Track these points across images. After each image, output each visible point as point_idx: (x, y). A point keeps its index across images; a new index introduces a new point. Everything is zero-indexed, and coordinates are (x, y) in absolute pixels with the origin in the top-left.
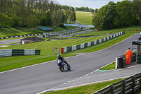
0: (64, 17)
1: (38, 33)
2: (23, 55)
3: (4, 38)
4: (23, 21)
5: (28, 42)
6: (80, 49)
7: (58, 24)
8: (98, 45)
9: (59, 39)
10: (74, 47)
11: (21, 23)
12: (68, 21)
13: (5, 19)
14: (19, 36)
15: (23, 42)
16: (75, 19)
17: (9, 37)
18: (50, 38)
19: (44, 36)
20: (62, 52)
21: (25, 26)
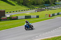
1: (43, 7)
3: (29, 10)
5: (38, 11)
14: (35, 9)
15: (36, 11)
17: (31, 9)
21: (38, 4)
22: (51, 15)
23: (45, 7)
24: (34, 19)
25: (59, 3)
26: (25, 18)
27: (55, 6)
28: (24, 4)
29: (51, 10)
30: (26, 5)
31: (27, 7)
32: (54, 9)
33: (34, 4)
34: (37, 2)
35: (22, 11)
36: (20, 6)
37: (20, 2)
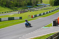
0: (37, 1)
1: (26, 9)
3: (12, 11)
5: (21, 13)
7: (35, 4)
12: (39, 3)
13: (12, 3)
14: (18, 10)
15: (19, 13)
16: (42, 2)
17: (14, 11)
21: (20, 6)
22: (34, 16)
23: (27, 9)
24: (18, 21)
25: (41, 5)
26: (9, 20)
27: (37, 7)
28: (7, 6)
29: (33, 11)
30: (9, 7)
31: (10, 8)
32: (36, 11)
33: (17, 6)
34: (20, 4)
35: (5, 12)
36: (3, 8)
37: (3, 4)
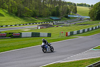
0: (68, 11)
1: (50, 21)
2: (39, 36)
3: (26, 24)
4: (39, 12)
6: (79, 33)
7: (64, 15)
8: (93, 31)
9: (64, 26)
10: (75, 32)
11: (38, 14)
12: (71, 14)
13: (27, 11)
14: (36, 23)
15: (39, 28)
16: (76, 12)
17: (30, 24)
18: (58, 25)
19: (54, 24)
20: (66, 36)
21: (41, 16)
23: (52, 22)
27: (68, 20)
28: (19, 15)
30: (21, 17)
31: (24, 19)
33: (34, 15)
36: (12, 18)
37: (12, 10)
